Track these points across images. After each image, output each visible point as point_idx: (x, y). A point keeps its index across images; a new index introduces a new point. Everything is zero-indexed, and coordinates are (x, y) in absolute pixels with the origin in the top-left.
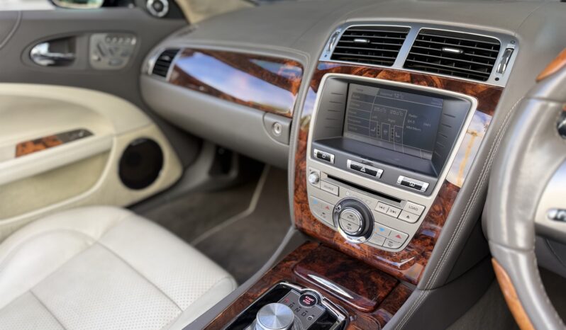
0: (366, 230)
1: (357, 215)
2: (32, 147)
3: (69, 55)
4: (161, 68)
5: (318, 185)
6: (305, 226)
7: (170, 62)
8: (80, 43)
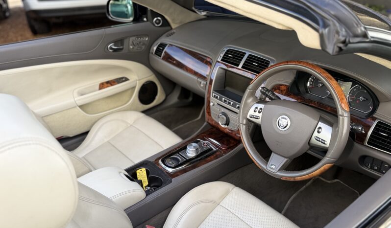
0: (227, 123)
1: (225, 118)
2: (106, 85)
3: (121, 47)
4: (158, 52)
5: (214, 107)
6: (210, 122)
7: (163, 50)
8: (126, 42)
